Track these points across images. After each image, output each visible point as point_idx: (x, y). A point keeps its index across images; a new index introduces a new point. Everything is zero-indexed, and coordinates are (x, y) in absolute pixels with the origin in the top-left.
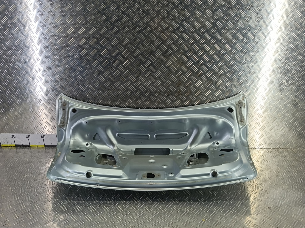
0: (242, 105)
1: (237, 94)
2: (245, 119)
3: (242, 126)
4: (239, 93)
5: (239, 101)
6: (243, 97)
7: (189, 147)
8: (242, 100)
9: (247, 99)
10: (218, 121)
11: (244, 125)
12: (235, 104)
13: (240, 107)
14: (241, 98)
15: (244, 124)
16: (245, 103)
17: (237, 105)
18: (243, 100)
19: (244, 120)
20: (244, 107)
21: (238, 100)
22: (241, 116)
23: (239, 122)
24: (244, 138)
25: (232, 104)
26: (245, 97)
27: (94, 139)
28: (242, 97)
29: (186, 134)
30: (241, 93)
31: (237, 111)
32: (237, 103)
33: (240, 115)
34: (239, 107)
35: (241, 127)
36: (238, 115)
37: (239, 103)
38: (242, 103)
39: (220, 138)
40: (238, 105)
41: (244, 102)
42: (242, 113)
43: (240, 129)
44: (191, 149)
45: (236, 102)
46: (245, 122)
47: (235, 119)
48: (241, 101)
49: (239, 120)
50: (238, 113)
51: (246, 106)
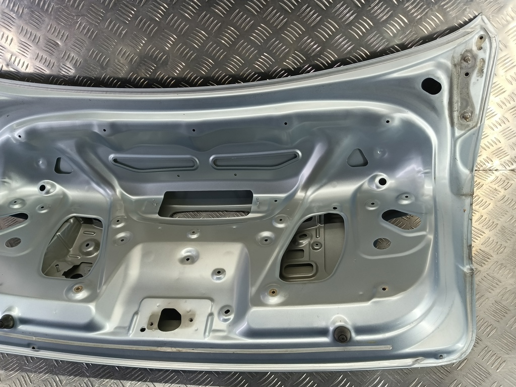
0: (474, 67)
1: (461, 26)
2: (477, 111)
3: (463, 132)
4: (471, 20)
5: (467, 51)
6: (481, 38)
7: (300, 194)
8: (475, 48)
9: (494, 45)
10: (388, 122)
11: (471, 126)
12: (449, 64)
13: (467, 74)
14: (473, 44)
15: (471, 124)
16: (483, 60)
17: (455, 65)
18: (480, 48)
19: (472, 113)
20: (481, 71)
21: (461, 50)
22: (467, 100)
23: (456, 120)
24: (465, 164)
25: (440, 66)
26: (490, 38)
27: (58, 170)
28: (477, 37)
29: (296, 156)
30: (478, 21)
31: (455, 87)
32: (458, 58)
33: (463, 99)
34: (464, 71)
35: (458, 133)
36: (456, 98)
37: (464, 59)
38: (475, 57)
39: (391, 166)
40: (458, 67)
41: (481, 55)
42: (468, 94)
43: (455, 140)
44: (306, 197)
45: (453, 57)
46: (475, 119)
47: (443, 112)
48: (470, 51)
49: (456, 114)
50: (455, 92)
51: (485, 71)
